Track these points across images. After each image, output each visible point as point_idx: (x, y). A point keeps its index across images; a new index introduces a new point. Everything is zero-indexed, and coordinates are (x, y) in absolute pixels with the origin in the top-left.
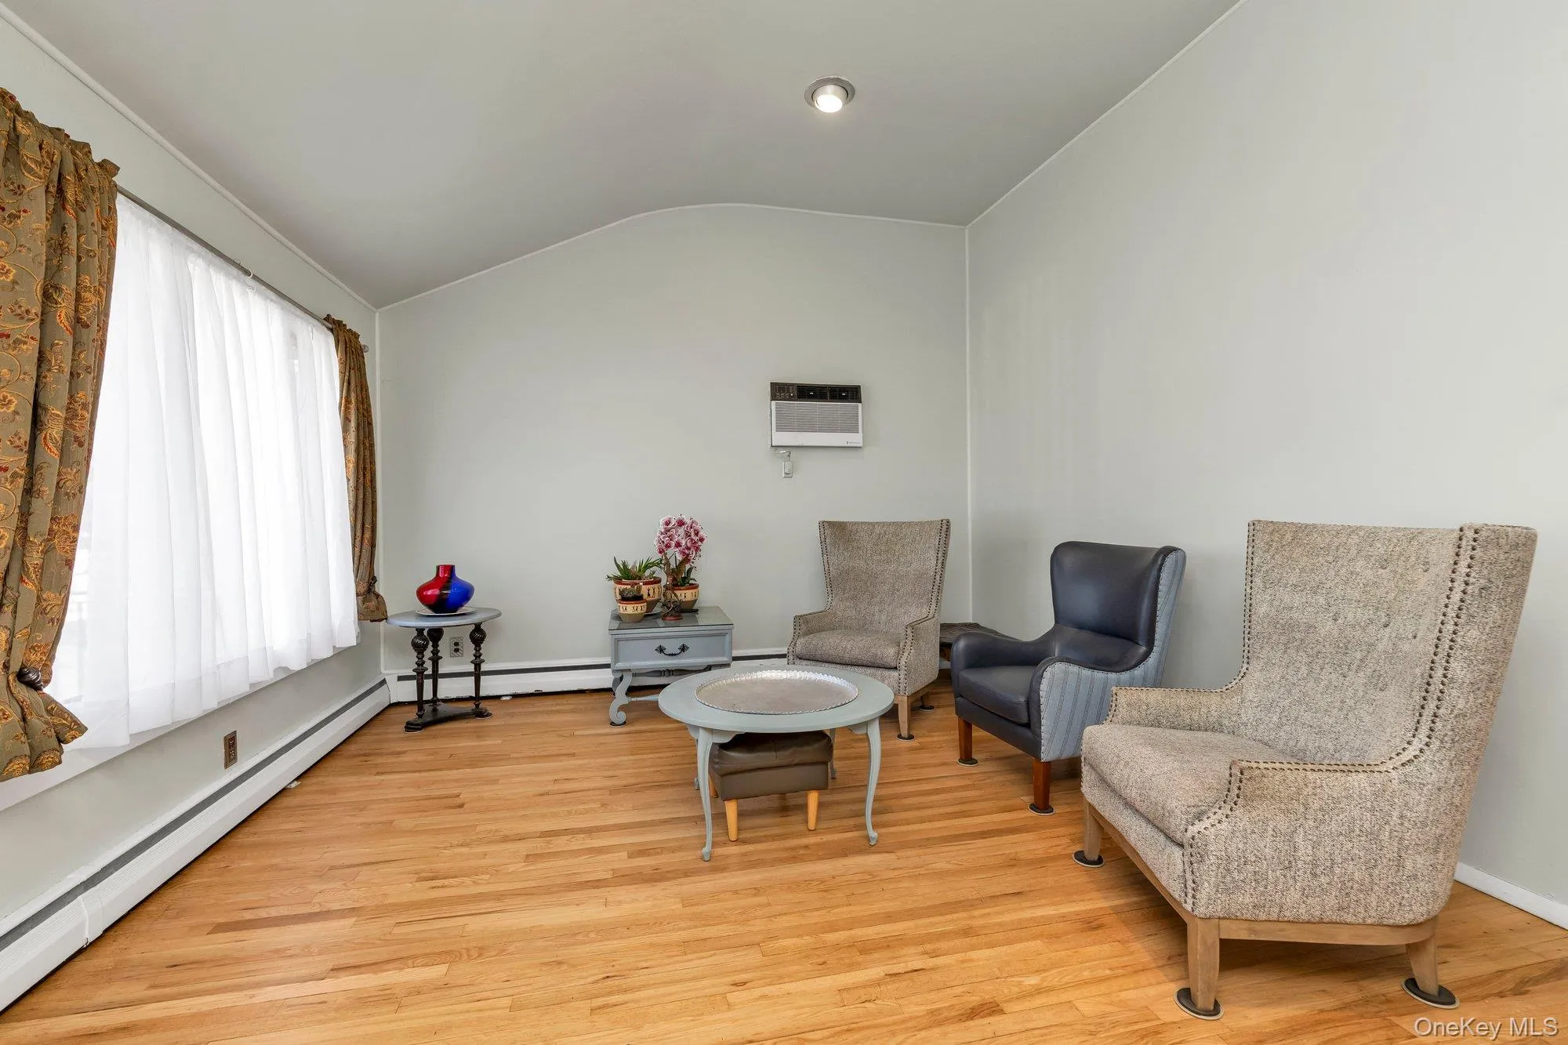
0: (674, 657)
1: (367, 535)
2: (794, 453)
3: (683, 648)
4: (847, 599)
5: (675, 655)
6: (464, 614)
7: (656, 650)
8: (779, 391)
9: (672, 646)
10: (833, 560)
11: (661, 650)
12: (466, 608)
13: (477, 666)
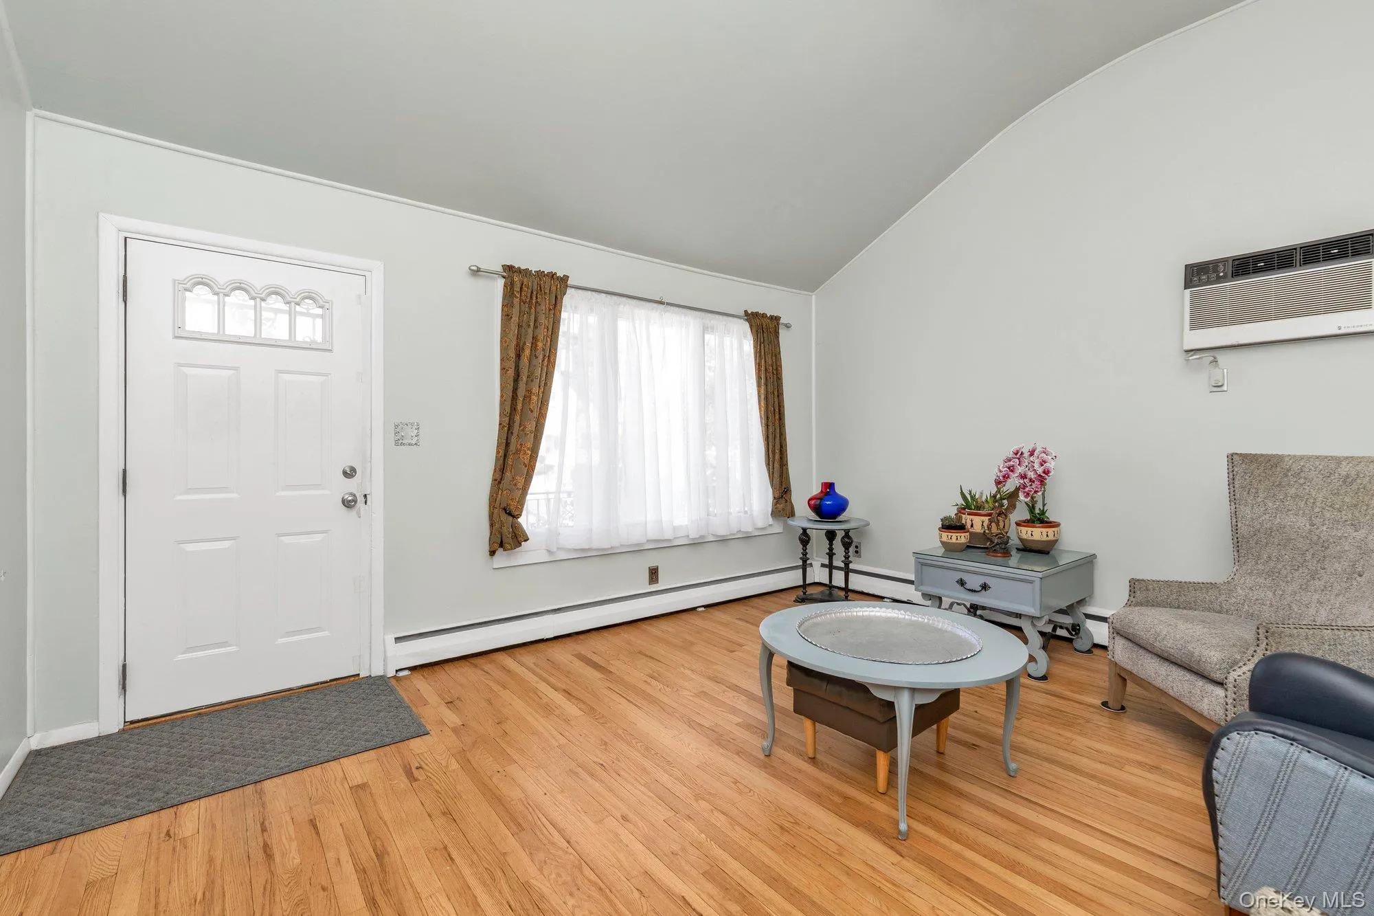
0: (973, 594)
1: (777, 456)
2: (1222, 358)
3: (985, 587)
4: (1259, 574)
5: (975, 591)
6: (841, 522)
7: (957, 582)
8: (1197, 274)
9: (974, 582)
10: (1246, 511)
11: (962, 583)
12: (840, 518)
13: (847, 565)
